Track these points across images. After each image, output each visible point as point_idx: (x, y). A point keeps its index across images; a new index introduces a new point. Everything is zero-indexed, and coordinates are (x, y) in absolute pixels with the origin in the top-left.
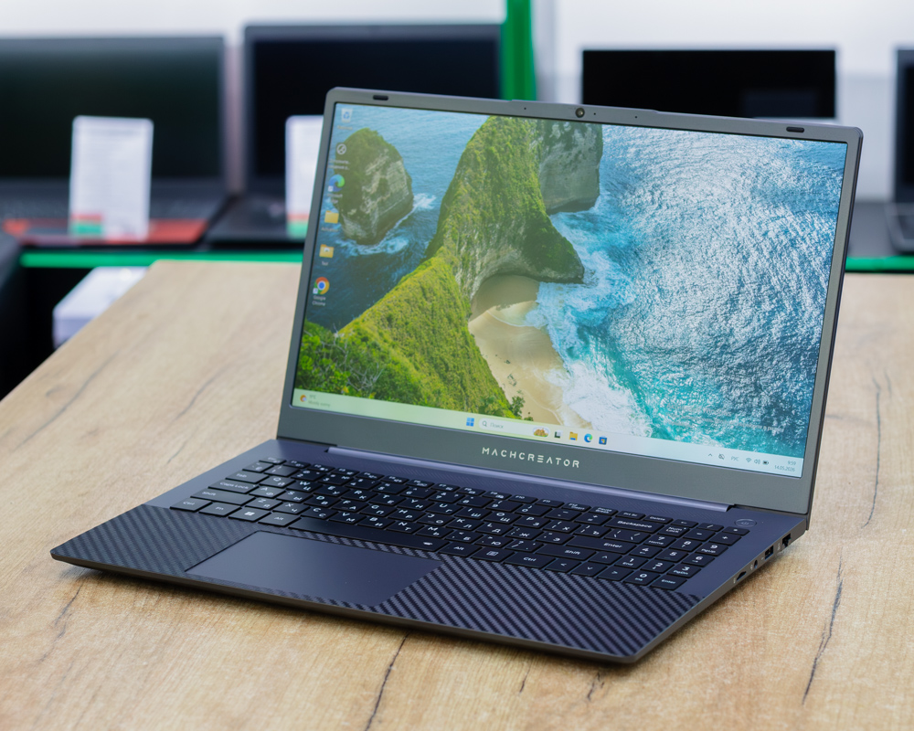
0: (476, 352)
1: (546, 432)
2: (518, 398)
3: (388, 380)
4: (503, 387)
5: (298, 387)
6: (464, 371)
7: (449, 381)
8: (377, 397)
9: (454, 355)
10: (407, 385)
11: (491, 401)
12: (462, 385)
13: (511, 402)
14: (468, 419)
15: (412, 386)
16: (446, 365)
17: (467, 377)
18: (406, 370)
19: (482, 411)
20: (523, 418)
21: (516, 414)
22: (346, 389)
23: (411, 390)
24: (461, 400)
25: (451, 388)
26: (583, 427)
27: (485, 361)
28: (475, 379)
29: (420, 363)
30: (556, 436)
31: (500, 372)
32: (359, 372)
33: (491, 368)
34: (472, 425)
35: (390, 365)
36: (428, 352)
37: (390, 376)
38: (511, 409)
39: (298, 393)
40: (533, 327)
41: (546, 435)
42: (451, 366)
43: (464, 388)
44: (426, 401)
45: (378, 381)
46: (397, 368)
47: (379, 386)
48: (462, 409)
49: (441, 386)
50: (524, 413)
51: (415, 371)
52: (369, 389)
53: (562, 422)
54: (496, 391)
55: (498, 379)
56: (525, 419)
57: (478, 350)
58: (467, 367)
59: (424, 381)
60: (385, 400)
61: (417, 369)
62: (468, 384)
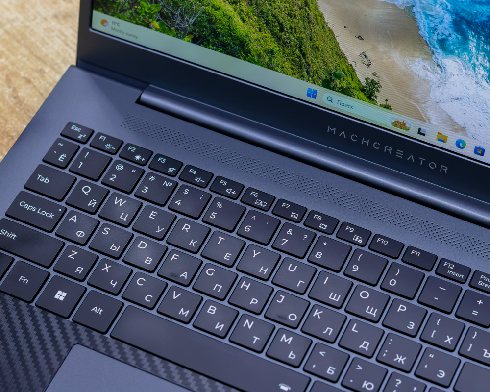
0: (319, 18)
1: (407, 125)
2: (372, 81)
3: (206, 24)
4: (353, 64)
5: (97, 9)
6: (303, 35)
7: (285, 43)
8: (194, 41)
9: (290, 15)
10: (231, 35)
11: (338, 77)
12: (301, 51)
13: (364, 83)
14: (309, 90)
15: (237, 38)
16: (281, 24)
17: (307, 43)
18: (230, 18)
19: (327, 84)
20: (379, 104)
21: (370, 97)
22: (156, 24)
23: (237, 42)
24: (300, 67)
25: (287, 51)
26: (456, 131)
27: (330, 31)
28: (317, 47)
29: (248, 14)
30: (419, 133)
31: (350, 48)
32: (170, 8)
33: (338, 40)
34: (314, 97)
35: (209, 9)
36: (257, 5)
37: (210, 21)
38: (363, 90)
39: (98, 16)
40: (394, 5)
41: (407, 129)
42: (287, 26)
43: (304, 55)
44: (256, 58)
45: (194, 24)
46: (218, 14)
47: (197, 30)
48: (302, 77)
49: (274, 46)
50: (380, 97)
51: (241, 22)
52: (185, 29)
53: (429, 119)
54: (344, 66)
55: (347, 54)
56: (381, 106)
57: (321, 15)
58: (308, 32)
59: (253, 36)
60: (206, 46)
61: (244, 20)
62: (309, 51)
